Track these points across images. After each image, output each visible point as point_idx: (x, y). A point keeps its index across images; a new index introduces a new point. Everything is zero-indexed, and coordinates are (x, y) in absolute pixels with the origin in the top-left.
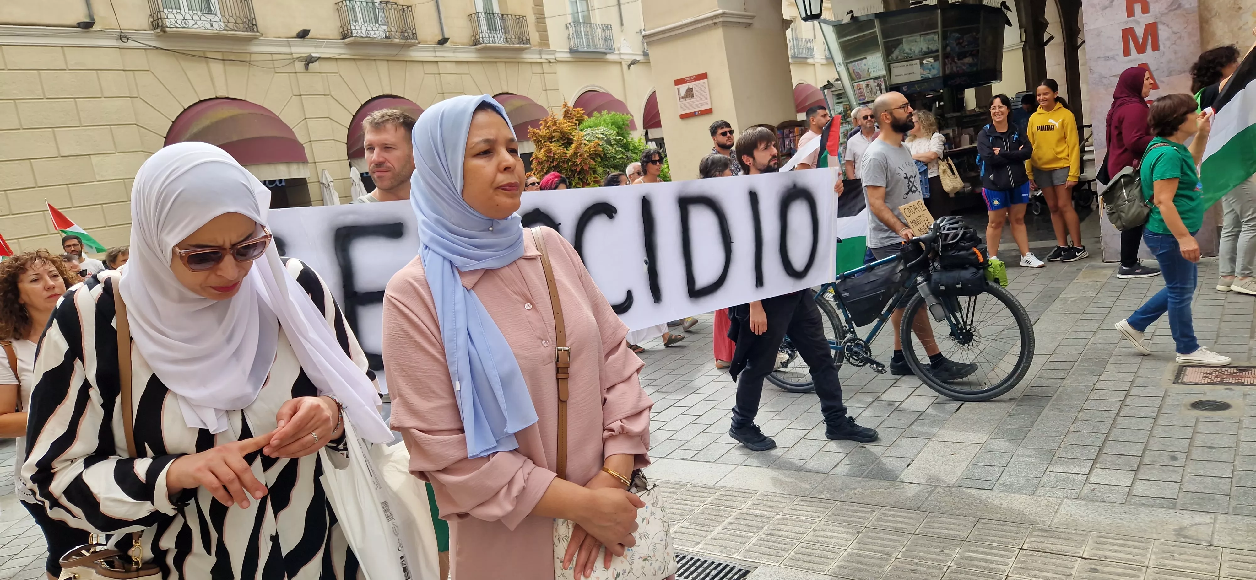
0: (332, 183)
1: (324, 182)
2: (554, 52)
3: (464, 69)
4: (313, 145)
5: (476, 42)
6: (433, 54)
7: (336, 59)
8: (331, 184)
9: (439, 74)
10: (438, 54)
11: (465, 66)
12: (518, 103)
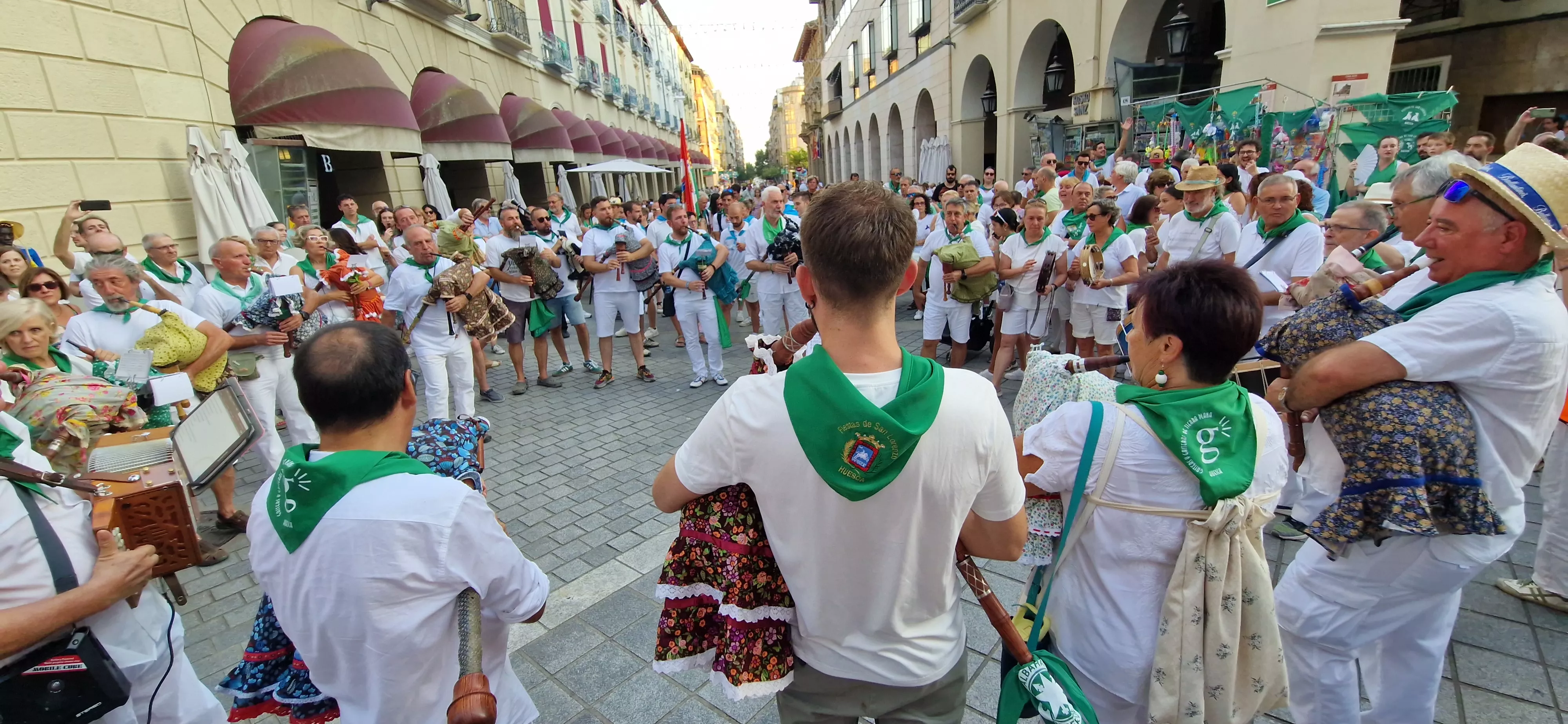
2: (535, 59)
5: (490, 29)
6: (464, 30)
9: (470, 56)
10: (467, 32)
11: (485, 53)
12: (536, 107)
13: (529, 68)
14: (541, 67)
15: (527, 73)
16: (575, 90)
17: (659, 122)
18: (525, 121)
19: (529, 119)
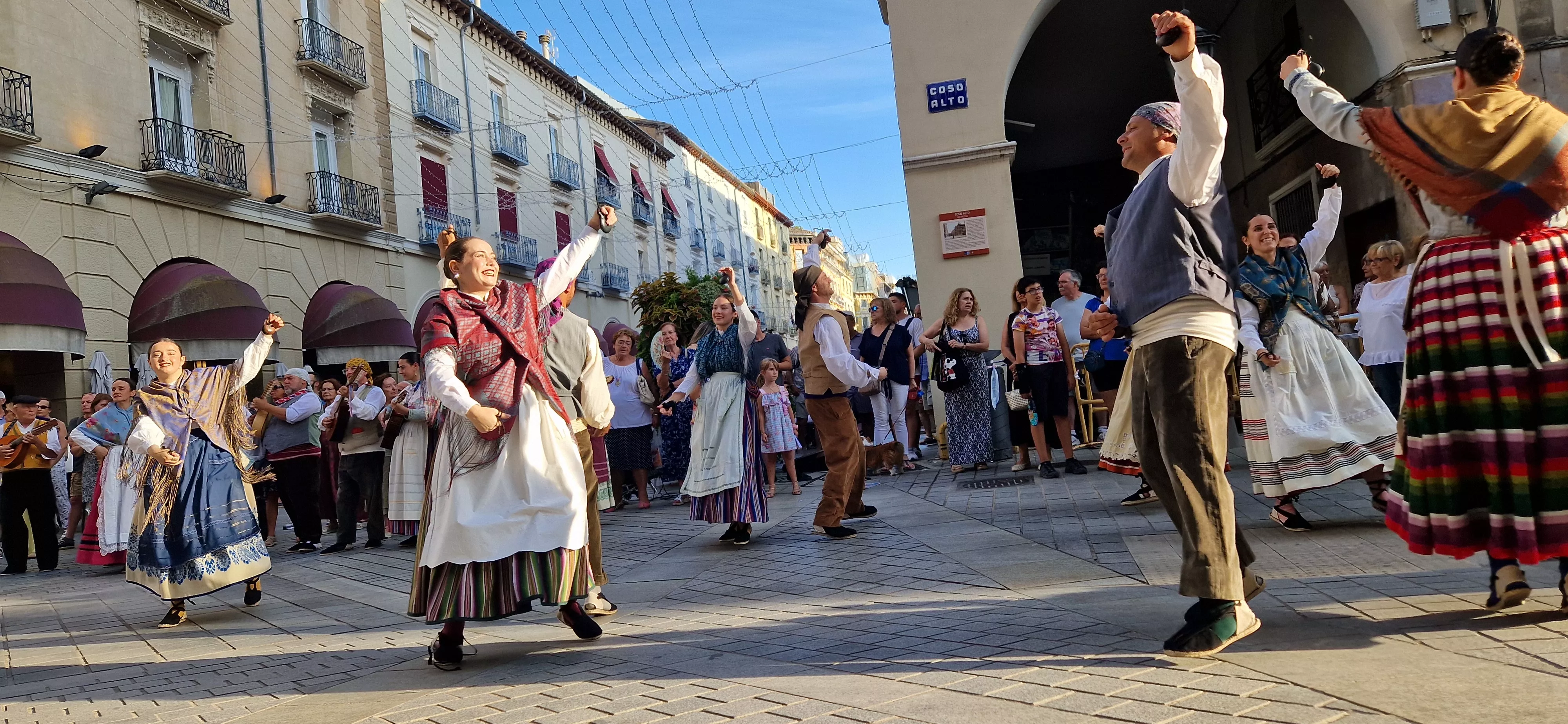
2: (402, 240)
3: (295, 240)
5: (312, 210)
6: (257, 214)
7: (131, 196)
9: (264, 242)
10: (265, 215)
11: (296, 238)
12: (364, 296)
13: (386, 251)
14: (415, 249)
15: (381, 257)
18: (340, 314)
19: (346, 311)
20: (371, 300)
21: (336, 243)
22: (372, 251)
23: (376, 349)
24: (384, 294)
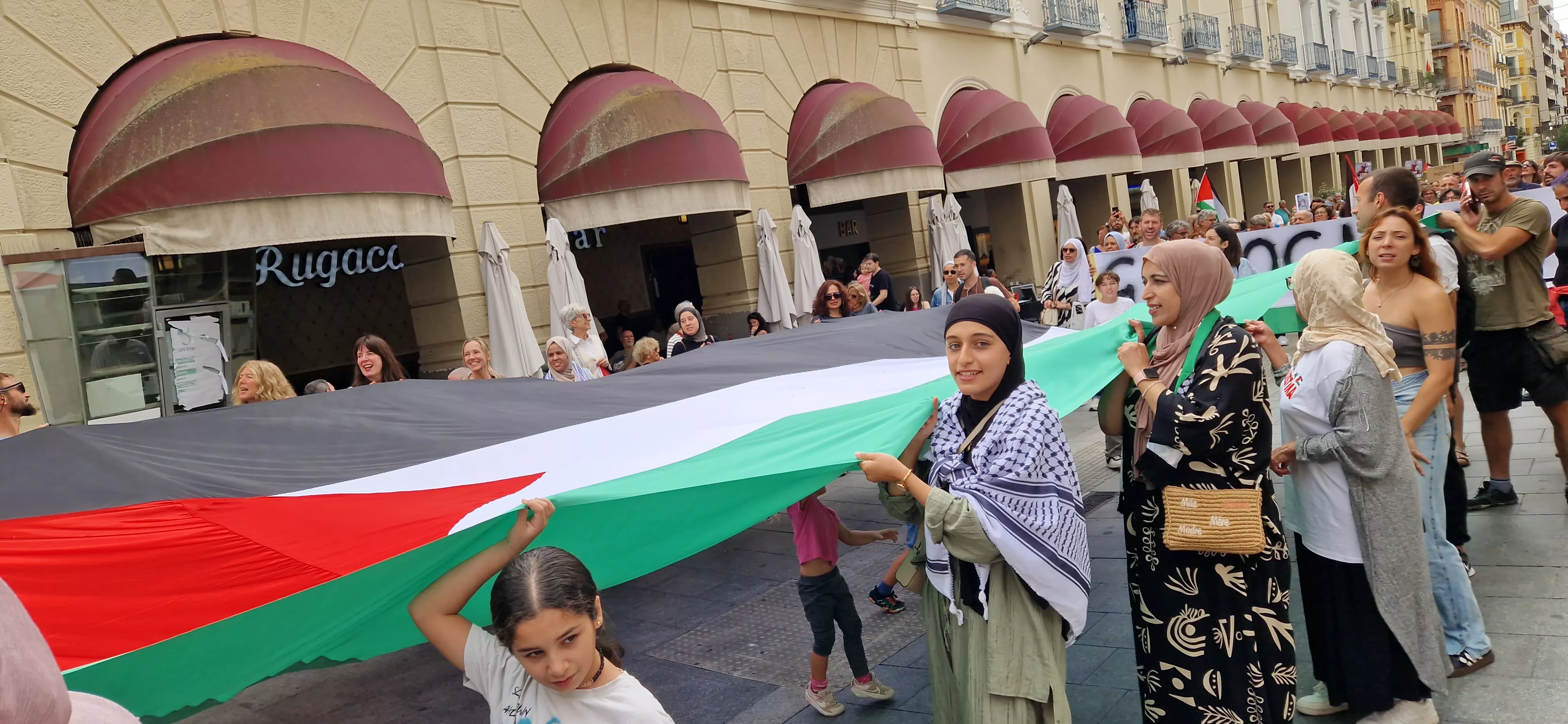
0: (505, 253)
1: (489, 249)
2: (912, 8)
3: (764, 24)
4: (462, 164)
8: (505, 256)
9: (720, 30)
11: (766, 19)
12: (867, 97)
13: (894, 26)
14: (931, 20)
15: (886, 38)
16: (1026, 47)
17: (1298, 69)
18: (834, 128)
19: (842, 122)
20: (875, 102)
21: (824, 22)
22: (872, 30)
23: (886, 175)
24: (895, 92)
